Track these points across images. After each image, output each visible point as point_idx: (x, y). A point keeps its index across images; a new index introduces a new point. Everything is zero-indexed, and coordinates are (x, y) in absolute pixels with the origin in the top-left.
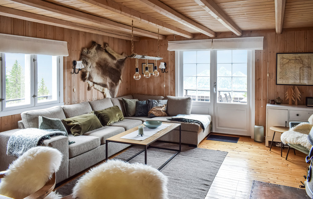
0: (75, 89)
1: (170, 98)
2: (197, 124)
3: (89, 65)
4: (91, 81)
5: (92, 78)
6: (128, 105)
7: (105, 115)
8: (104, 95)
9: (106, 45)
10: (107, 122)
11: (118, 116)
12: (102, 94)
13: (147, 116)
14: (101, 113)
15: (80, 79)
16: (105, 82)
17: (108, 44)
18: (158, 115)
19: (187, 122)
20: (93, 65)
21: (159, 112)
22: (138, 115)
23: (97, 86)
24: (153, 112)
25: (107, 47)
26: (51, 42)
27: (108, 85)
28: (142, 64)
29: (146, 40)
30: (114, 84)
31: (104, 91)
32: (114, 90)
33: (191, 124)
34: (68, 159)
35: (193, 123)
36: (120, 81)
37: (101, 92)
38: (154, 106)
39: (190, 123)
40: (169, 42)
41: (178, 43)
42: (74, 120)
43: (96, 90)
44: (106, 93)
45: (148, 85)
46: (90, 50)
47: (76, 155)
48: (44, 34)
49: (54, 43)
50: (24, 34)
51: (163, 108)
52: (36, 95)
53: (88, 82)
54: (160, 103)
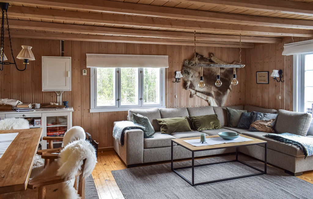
0: (176, 96)
1: (281, 113)
2: (295, 147)
3: (191, 75)
4: (194, 90)
5: (194, 86)
6: (231, 115)
7: (197, 121)
8: (209, 103)
9: (211, 55)
10: (198, 128)
11: (213, 124)
12: (206, 102)
13: (248, 129)
14: (194, 118)
15: (182, 87)
16: (209, 91)
17: (213, 54)
18: (261, 129)
19: (283, 142)
20: (195, 75)
21: (263, 127)
22: (240, 127)
23: (200, 94)
24: (255, 125)
25: (212, 57)
26: (155, 57)
27: (213, 93)
28: (257, 72)
29: (261, 46)
30: (221, 93)
31: (208, 100)
32: (221, 99)
33: (287, 146)
34: (143, 148)
35: (291, 145)
36: (229, 91)
37: (206, 100)
38: (258, 120)
39: (287, 144)
40: (285, 44)
41: (296, 44)
42: (164, 121)
43: (200, 98)
44: (210, 101)
45: (262, 96)
46: (191, 61)
47: (150, 147)
48: (149, 51)
49: (157, 58)
50: (134, 53)
51: (269, 123)
52: (142, 98)
53: (190, 90)
54: (266, 117)
